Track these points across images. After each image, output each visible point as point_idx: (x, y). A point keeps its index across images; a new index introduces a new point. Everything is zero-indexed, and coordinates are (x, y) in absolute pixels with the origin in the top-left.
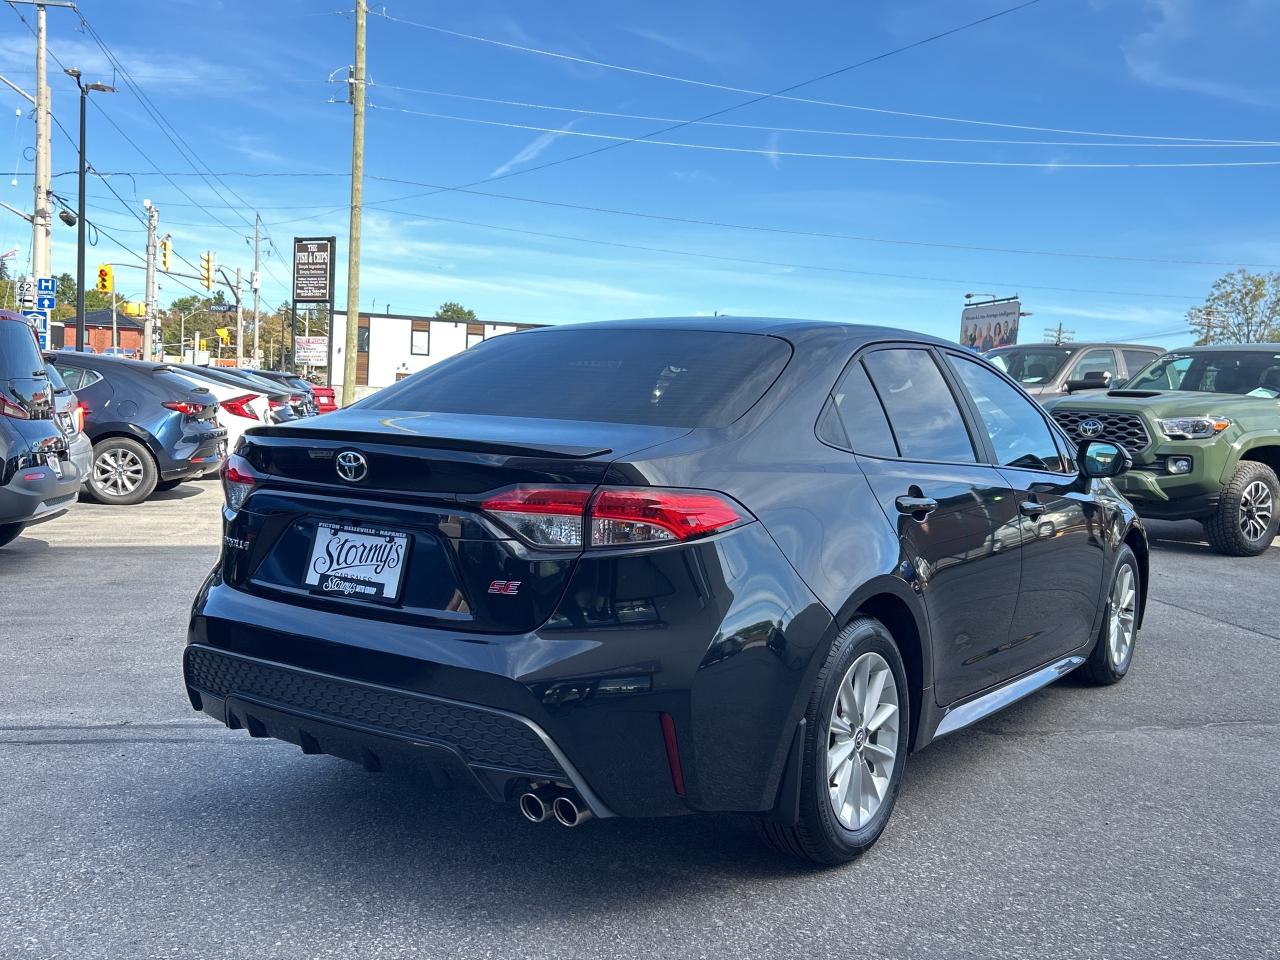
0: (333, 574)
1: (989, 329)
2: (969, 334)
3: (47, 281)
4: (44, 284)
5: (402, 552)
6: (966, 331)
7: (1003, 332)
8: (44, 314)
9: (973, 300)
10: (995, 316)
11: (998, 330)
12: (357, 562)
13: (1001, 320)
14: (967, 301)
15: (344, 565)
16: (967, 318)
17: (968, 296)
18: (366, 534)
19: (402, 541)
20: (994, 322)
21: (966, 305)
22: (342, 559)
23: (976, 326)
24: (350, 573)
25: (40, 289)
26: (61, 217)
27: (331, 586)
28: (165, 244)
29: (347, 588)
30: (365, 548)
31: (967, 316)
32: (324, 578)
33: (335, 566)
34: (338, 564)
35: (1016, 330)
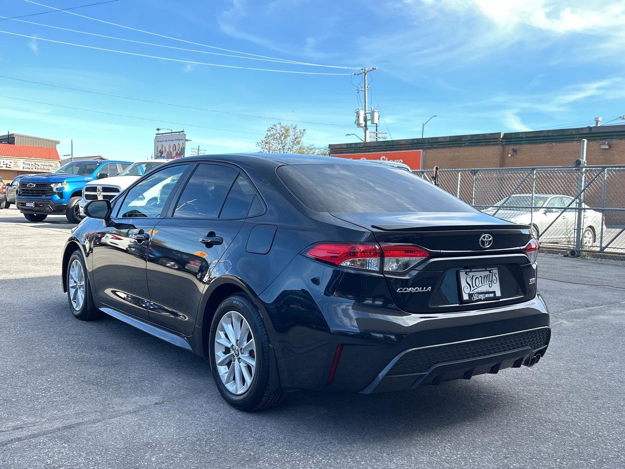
1: (170, 147)
2: (159, 150)
5: (497, 276)
6: (157, 148)
7: (177, 149)
9: (160, 132)
10: (173, 140)
11: (174, 148)
12: (480, 285)
13: (176, 143)
14: (157, 132)
15: (476, 287)
16: (158, 141)
17: (158, 130)
18: (481, 271)
20: (172, 144)
21: (157, 134)
22: (474, 285)
23: (162, 145)
24: (480, 290)
27: (475, 298)
29: (482, 297)
30: (482, 277)
31: (157, 141)
32: (470, 295)
35: (184, 148)
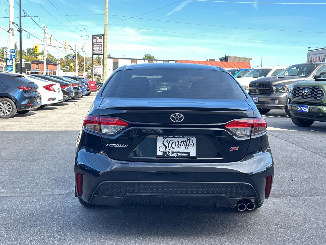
0: (168, 151)
1: (316, 58)
2: (309, 60)
3: (13, 50)
4: (12, 51)
6: (309, 59)
7: (320, 59)
8: (12, 60)
9: (311, 49)
10: (318, 54)
11: (319, 59)
12: (177, 146)
13: (320, 55)
14: (309, 49)
15: (171, 148)
16: (309, 55)
17: (309, 48)
18: (178, 138)
19: (194, 139)
20: (318, 56)
21: (309, 51)
22: (170, 146)
23: (312, 57)
24: (175, 150)
25: (11, 52)
26: (18, 30)
27: (169, 155)
28: (51, 38)
29: (176, 155)
30: (179, 142)
31: (308, 55)
32: (164, 153)
33: (168, 149)
34: (169, 148)
35: (325, 58)
